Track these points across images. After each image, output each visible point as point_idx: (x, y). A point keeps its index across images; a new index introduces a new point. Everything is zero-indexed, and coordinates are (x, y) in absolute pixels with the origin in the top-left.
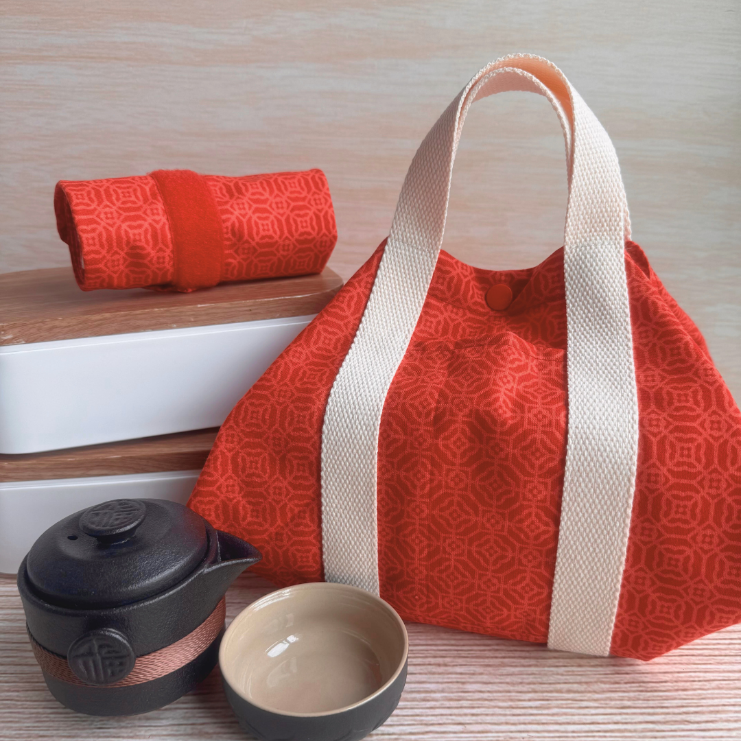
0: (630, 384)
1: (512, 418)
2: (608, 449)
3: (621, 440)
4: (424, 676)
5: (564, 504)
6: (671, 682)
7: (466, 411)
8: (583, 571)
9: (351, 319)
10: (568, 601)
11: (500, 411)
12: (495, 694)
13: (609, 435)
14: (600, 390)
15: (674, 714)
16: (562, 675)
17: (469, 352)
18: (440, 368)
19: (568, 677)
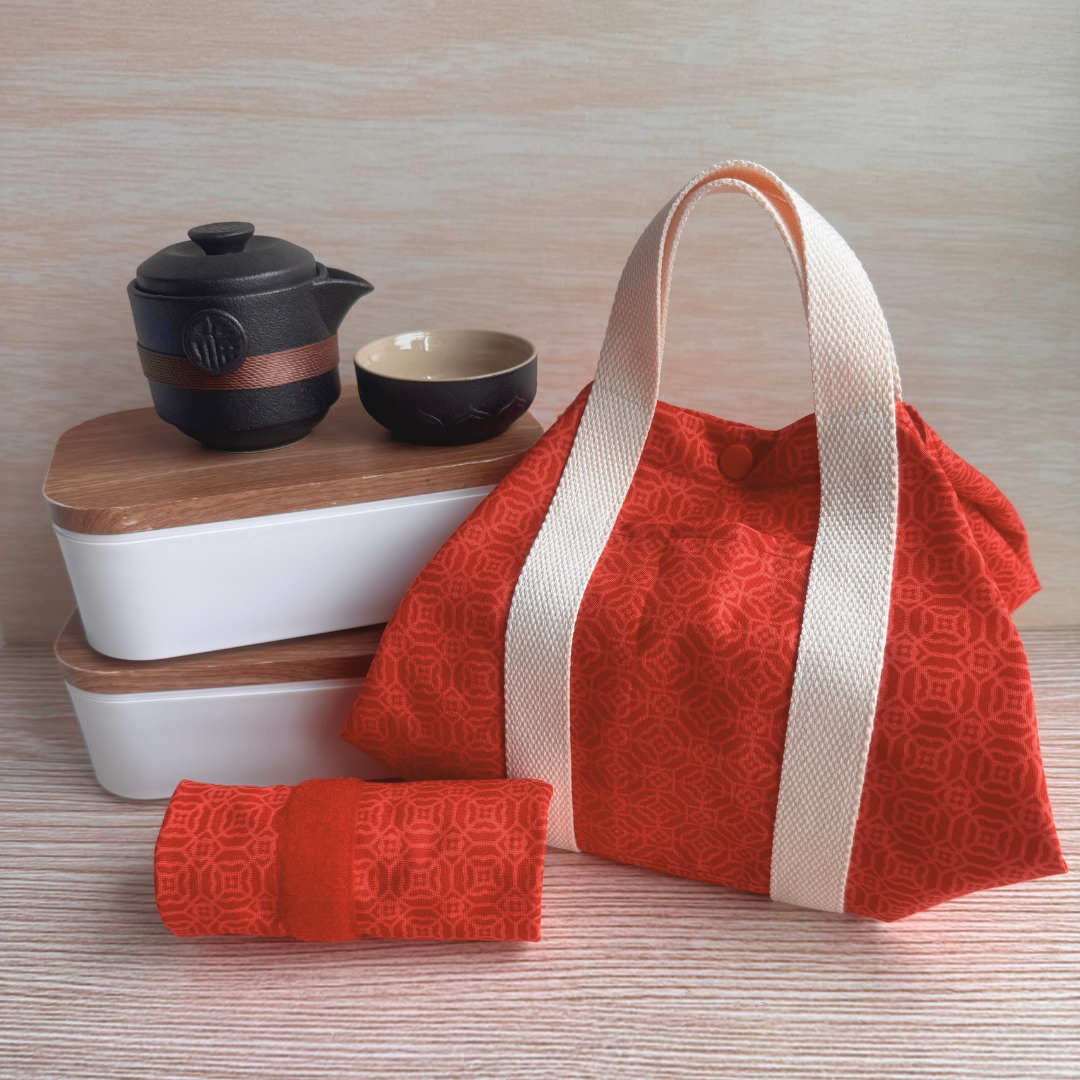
0: (883, 599)
1: (732, 635)
2: (843, 680)
3: (860, 670)
4: (642, 929)
5: (788, 740)
6: (938, 942)
7: (677, 625)
8: (809, 818)
9: (543, 488)
10: (791, 849)
11: (718, 627)
12: (725, 953)
13: (846, 663)
14: (844, 604)
15: (936, 981)
16: (807, 931)
17: (687, 545)
18: (649, 564)
19: (813, 934)
